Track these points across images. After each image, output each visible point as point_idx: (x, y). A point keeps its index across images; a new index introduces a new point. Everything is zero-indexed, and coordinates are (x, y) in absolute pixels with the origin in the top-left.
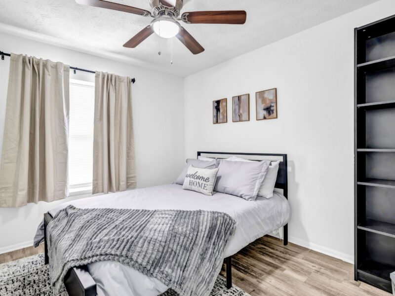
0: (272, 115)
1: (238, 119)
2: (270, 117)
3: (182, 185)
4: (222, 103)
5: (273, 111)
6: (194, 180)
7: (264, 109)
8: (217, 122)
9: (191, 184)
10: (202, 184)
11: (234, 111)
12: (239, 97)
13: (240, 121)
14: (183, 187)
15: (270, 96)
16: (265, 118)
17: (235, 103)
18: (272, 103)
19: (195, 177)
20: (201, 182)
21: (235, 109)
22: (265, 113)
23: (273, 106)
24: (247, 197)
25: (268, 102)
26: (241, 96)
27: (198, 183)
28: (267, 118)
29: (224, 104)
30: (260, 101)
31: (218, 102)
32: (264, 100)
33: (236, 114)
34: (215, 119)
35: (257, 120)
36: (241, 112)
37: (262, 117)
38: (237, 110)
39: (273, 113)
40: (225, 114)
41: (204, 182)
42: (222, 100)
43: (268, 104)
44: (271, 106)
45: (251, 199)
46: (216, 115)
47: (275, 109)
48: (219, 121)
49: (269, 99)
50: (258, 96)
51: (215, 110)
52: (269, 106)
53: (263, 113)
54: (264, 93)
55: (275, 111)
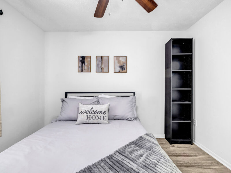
0: (124, 70)
1: (100, 70)
2: (123, 72)
3: (76, 121)
4: (87, 58)
5: (124, 68)
6: (91, 115)
7: (119, 67)
8: (82, 71)
9: (89, 118)
10: (101, 116)
11: (97, 66)
12: (102, 57)
13: (102, 72)
14: (78, 122)
15: (122, 60)
16: (119, 72)
17: (98, 60)
18: (124, 64)
19: (93, 112)
20: (99, 115)
21: (98, 64)
22: (120, 69)
23: (125, 66)
24: (132, 119)
25: (122, 63)
26: (103, 56)
27: (96, 117)
28: (121, 72)
29: (89, 59)
30: (116, 62)
31: (83, 58)
32: (119, 62)
33: (99, 68)
34: (80, 69)
35: (114, 72)
36: (103, 66)
37: (118, 71)
38: (100, 65)
39: (125, 69)
40: (90, 67)
41: (103, 115)
42: (87, 56)
43: (122, 64)
44: (123, 66)
45: (134, 120)
46: (81, 66)
47: (126, 67)
48: (83, 71)
49: (122, 62)
50: (115, 59)
51: (80, 63)
52: (122, 65)
53: (118, 69)
54: (119, 58)
55: (126, 69)
